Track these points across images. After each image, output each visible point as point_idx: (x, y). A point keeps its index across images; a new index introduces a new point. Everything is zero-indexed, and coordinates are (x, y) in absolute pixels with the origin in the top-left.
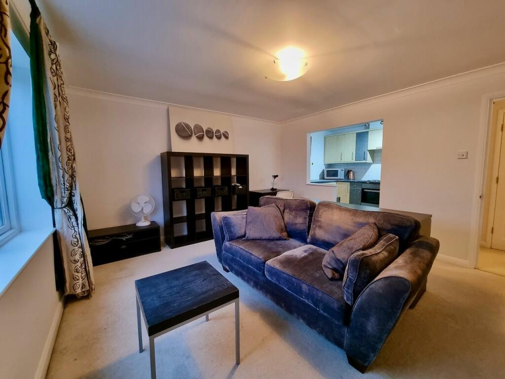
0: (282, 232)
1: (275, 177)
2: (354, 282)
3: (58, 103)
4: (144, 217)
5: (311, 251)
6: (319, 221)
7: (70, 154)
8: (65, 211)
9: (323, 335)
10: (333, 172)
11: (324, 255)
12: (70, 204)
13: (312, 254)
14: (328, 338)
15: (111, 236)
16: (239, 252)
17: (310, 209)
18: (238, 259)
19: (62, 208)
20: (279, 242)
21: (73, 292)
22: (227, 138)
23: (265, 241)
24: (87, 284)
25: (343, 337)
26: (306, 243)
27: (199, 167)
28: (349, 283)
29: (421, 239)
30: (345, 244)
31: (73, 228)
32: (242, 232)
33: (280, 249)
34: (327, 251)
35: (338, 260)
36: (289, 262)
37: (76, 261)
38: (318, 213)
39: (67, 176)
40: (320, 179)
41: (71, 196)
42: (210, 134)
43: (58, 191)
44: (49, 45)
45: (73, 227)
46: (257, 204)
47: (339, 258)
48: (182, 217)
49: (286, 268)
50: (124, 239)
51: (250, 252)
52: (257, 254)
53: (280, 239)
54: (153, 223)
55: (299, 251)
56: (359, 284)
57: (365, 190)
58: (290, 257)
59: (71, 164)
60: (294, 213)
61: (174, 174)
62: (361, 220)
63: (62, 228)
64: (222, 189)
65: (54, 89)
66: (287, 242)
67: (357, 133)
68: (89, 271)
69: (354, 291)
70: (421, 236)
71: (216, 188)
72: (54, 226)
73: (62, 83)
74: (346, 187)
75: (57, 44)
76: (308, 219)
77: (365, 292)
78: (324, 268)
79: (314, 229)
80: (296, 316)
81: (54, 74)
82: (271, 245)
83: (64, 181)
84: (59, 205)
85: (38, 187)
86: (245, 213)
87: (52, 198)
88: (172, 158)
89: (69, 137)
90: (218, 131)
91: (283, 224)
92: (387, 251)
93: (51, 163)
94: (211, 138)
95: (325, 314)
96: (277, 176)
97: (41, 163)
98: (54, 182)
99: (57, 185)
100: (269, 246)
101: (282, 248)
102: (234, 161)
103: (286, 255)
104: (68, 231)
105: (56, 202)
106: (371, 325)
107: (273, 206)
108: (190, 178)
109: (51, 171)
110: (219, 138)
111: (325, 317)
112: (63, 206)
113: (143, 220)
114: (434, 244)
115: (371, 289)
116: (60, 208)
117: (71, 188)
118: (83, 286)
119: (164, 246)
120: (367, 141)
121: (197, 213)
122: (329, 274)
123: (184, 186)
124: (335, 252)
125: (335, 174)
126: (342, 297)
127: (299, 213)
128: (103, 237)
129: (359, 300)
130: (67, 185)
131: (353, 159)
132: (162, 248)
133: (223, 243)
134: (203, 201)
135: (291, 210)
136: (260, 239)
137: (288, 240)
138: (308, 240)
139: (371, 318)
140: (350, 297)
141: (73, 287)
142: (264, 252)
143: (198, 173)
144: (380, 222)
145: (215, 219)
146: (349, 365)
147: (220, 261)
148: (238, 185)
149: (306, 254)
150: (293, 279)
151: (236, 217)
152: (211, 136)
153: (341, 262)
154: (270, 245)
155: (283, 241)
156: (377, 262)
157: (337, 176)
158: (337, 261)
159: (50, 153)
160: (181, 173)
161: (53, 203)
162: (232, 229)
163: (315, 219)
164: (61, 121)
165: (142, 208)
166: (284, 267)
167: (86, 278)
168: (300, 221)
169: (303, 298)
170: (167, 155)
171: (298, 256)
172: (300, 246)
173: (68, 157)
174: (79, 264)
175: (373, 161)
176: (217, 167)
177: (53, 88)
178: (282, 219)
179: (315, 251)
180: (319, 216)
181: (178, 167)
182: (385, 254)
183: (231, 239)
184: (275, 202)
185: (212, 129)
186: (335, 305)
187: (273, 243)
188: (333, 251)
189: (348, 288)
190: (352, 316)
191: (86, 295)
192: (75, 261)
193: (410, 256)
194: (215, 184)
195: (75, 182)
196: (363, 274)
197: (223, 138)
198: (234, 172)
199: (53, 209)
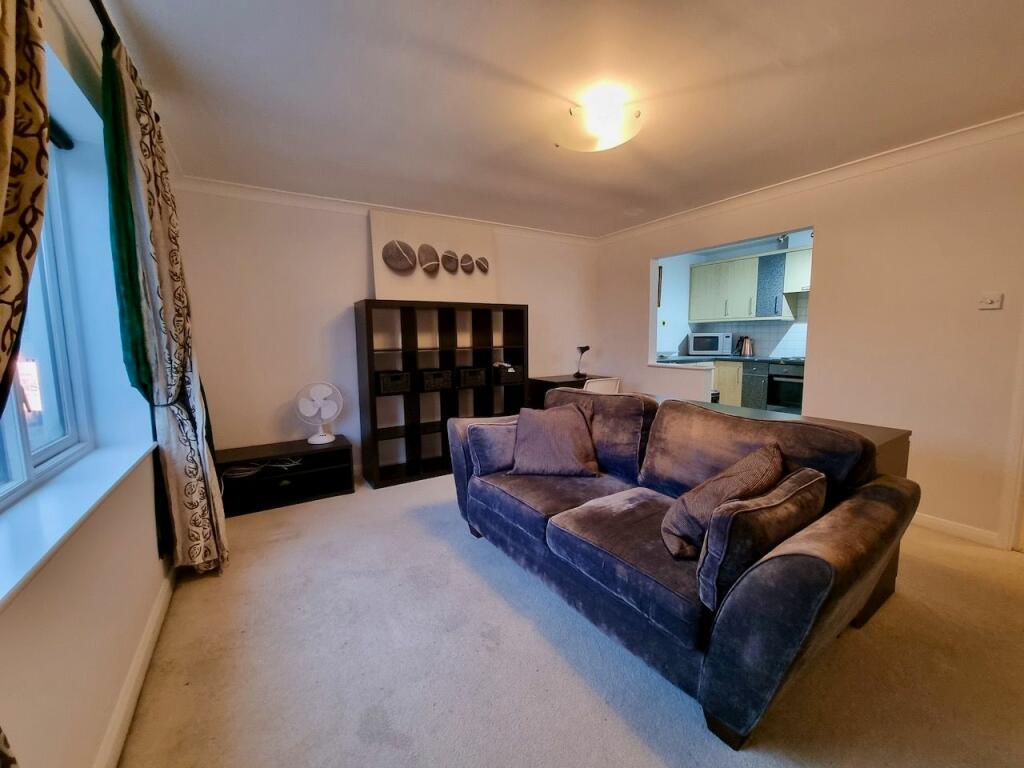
0: (587, 461)
1: (584, 350)
2: (719, 563)
3: (156, 209)
4: (324, 426)
5: (642, 501)
6: (661, 440)
7: (180, 304)
8: (173, 412)
9: (657, 668)
10: (708, 340)
11: (667, 507)
12: (182, 398)
13: (643, 506)
14: (666, 674)
15: (261, 461)
16: (498, 497)
17: (645, 414)
18: (496, 511)
19: (167, 405)
20: (579, 481)
21: (187, 562)
22: (484, 271)
23: (552, 477)
24: (213, 549)
25: (696, 674)
26: (634, 482)
27: (429, 329)
28: (709, 565)
29: (878, 482)
30: (709, 488)
31: (187, 444)
32: (506, 459)
33: (581, 495)
34: (673, 500)
35: (693, 518)
36: (596, 520)
37: (193, 506)
38: (661, 423)
39: (175, 346)
40: (680, 355)
41: (184, 383)
42: (451, 263)
43: (161, 375)
44: (137, 98)
45: (188, 440)
46: (539, 404)
47: (695, 514)
48: (396, 429)
49: (586, 531)
50: (285, 467)
51: (519, 498)
52: (532, 502)
53: (581, 474)
54: (339, 438)
55: (618, 499)
56: (728, 568)
57: (776, 379)
58: (599, 510)
59: (182, 323)
60: (611, 423)
61: (379, 342)
62: (749, 438)
63: (168, 442)
64: (473, 374)
65: (148, 181)
66: (597, 481)
67: (760, 258)
68: (217, 524)
69: (718, 581)
70: (880, 476)
71: (462, 371)
72: (155, 438)
73: (164, 169)
74: (734, 372)
75: (152, 95)
76: (640, 434)
77: (741, 584)
78: (665, 535)
79: (653, 456)
80: (606, 628)
81: (147, 153)
82: (564, 487)
83: (170, 355)
84: (163, 401)
85: (124, 365)
86: (515, 422)
87: (149, 387)
88: (375, 312)
89: (178, 272)
90: (467, 258)
91: (589, 445)
92: (795, 504)
93: (145, 321)
94: (453, 271)
95: (660, 626)
96: (587, 348)
97: (127, 321)
98: (152, 356)
99: (157, 362)
100: (558, 487)
101: (584, 491)
102: (498, 319)
103: (591, 507)
104: (178, 448)
105: (158, 393)
106: (751, 653)
107: (570, 408)
108: (410, 352)
109: (147, 336)
110: (469, 271)
111: (659, 632)
112: (170, 400)
113: (321, 432)
114: (907, 492)
115: (753, 578)
116: (164, 406)
117: (184, 367)
118: (207, 551)
119: (361, 483)
120: (783, 275)
121: (423, 421)
122: (673, 545)
123: (400, 367)
124: (687, 502)
125: (713, 344)
126: (696, 594)
127: (621, 422)
128: (246, 463)
129: (728, 601)
130: (176, 362)
131: (750, 313)
132: (356, 486)
133: (468, 480)
134: (437, 398)
135: (606, 416)
136: (542, 475)
137: (599, 477)
138: (640, 478)
139: (751, 638)
140: (711, 594)
141: (189, 553)
142: (547, 499)
143: (427, 340)
144: (788, 444)
145: (454, 432)
146: (708, 731)
147: (465, 514)
148: (506, 365)
149: (631, 506)
150: (600, 555)
151: (496, 428)
152: (453, 268)
153: (697, 522)
154: (561, 485)
155: (589, 479)
156: (769, 523)
157: (717, 349)
158: (691, 520)
159: (144, 303)
160: (394, 342)
161: (152, 395)
162: (487, 452)
163: (653, 435)
164: (162, 241)
165: (320, 410)
166: (584, 529)
167: (212, 536)
168: (623, 439)
169: (616, 592)
170: (367, 307)
171: (614, 510)
172: (623, 490)
173: (177, 311)
174: (199, 511)
175: (795, 317)
176: (464, 329)
177: (145, 179)
178: (587, 434)
179: (652, 500)
180: (663, 430)
181: (388, 330)
182: (792, 508)
183: (484, 473)
184: (575, 401)
185: (455, 255)
186: (680, 609)
187: (566, 482)
188: (683, 501)
189: (707, 576)
190: (714, 633)
191: (212, 568)
192: (191, 504)
193: (848, 515)
194: (459, 363)
195: (190, 357)
196: (739, 547)
197: (477, 271)
198: (498, 340)
199: (153, 406)
